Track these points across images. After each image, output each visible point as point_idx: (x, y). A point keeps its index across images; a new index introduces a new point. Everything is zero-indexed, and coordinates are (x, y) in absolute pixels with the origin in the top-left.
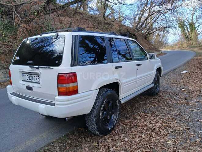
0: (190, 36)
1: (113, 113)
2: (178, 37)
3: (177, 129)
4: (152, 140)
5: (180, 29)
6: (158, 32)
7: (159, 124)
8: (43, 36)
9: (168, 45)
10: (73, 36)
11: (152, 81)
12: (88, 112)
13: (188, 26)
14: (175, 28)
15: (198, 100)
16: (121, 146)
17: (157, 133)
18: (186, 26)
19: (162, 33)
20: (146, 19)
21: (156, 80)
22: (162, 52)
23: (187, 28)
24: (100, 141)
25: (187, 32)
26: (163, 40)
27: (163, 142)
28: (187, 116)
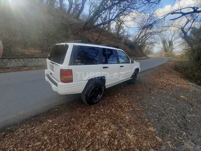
0: (168, 49)
1: (99, 93)
2: (160, 49)
3: (136, 109)
4: (117, 114)
5: (162, 45)
6: (148, 45)
7: (126, 103)
8: (61, 44)
9: (153, 54)
10: (74, 46)
11: (131, 76)
12: (81, 92)
13: (168, 43)
14: (159, 44)
15: (158, 91)
16: (97, 114)
17: (122, 110)
18: (167, 43)
19: (150, 46)
20: (143, 37)
21: (135, 75)
22: (148, 57)
23: (167, 44)
24: (87, 108)
25: (166, 46)
26: (151, 50)
27: (123, 117)
28: (146, 101)
